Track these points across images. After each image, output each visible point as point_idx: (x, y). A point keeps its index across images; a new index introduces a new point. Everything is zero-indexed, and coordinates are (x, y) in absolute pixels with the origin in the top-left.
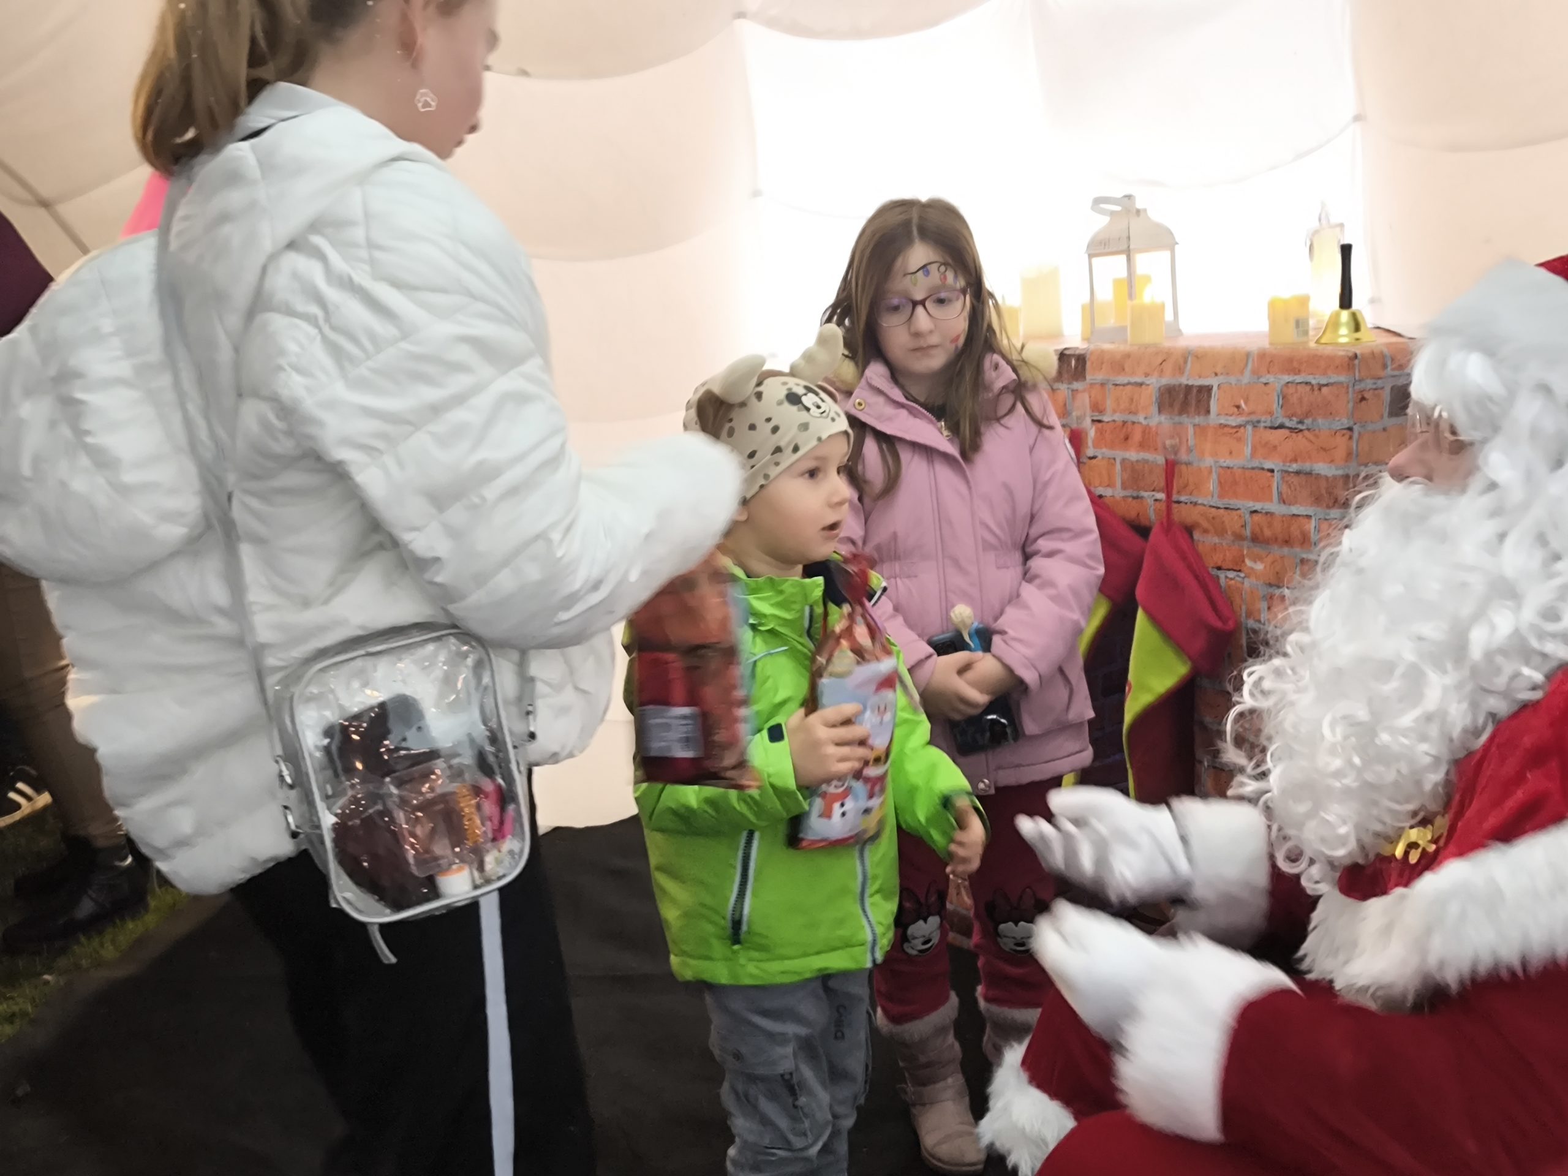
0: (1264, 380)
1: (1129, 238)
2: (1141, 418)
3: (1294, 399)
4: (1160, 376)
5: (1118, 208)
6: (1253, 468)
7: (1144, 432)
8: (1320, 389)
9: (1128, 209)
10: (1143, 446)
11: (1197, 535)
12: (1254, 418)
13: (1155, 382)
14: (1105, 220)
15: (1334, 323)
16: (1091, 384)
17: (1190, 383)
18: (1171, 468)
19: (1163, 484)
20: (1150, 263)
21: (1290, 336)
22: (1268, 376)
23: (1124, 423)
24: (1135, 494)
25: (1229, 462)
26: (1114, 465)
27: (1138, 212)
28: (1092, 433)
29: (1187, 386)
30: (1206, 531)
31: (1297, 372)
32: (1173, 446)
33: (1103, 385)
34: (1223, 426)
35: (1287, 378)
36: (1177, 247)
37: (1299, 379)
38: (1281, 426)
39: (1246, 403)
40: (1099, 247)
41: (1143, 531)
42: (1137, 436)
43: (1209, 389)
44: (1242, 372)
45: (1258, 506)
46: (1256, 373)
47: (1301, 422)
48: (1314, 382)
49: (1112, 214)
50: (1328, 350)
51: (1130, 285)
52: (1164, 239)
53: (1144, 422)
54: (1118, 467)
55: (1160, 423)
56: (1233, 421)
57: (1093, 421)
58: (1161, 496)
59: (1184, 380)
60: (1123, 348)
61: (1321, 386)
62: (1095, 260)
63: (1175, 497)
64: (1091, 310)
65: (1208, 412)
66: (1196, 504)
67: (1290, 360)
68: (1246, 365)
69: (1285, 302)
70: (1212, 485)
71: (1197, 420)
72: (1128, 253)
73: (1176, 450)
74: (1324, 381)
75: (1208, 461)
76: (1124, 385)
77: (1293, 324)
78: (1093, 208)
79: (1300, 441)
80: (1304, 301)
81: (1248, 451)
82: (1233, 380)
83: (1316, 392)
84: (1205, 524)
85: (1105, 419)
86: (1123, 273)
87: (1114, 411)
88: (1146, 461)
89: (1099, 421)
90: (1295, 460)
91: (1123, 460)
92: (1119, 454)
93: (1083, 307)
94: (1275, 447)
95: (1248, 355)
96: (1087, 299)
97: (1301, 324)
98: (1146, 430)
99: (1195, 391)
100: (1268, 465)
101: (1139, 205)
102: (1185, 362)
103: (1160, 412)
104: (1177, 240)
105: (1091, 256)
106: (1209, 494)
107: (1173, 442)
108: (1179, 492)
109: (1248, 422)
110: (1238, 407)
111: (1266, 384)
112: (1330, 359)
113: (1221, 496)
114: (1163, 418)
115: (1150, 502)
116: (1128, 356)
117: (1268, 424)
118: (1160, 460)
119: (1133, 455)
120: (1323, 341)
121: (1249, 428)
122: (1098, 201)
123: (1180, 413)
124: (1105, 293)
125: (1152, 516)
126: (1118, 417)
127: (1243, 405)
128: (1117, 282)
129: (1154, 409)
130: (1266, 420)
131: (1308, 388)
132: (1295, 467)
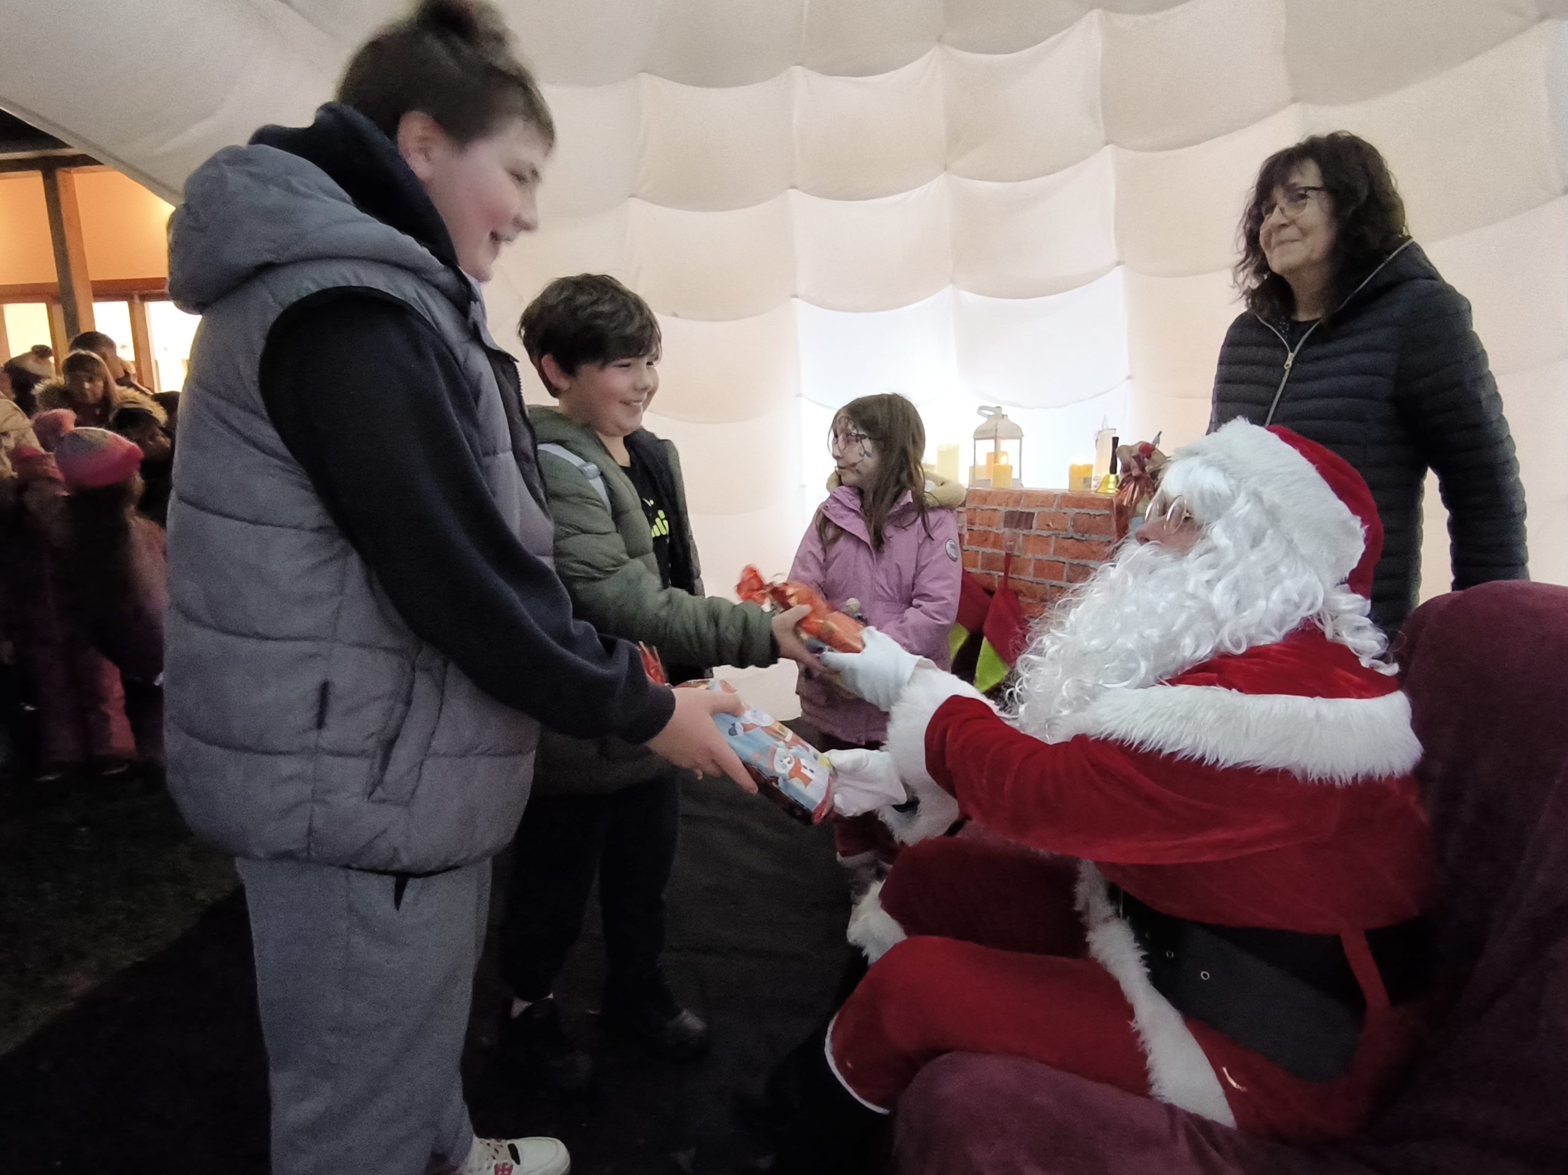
0: (1063, 511)
1: (996, 430)
2: (994, 529)
3: (1079, 523)
4: (1006, 506)
5: (992, 413)
6: (1054, 561)
7: (995, 537)
8: (1095, 518)
9: (998, 414)
10: (995, 545)
11: (1020, 598)
12: (1057, 532)
13: (1003, 509)
14: (985, 420)
15: (1106, 481)
16: (969, 509)
17: (1023, 510)
18: (1009, 557)
19: (1004, 567)
20: (1008, 446)
21: (1080, 488)
22: (1066, 509)
23: (985, 531)
24: (988, 572)
25: (1039, 557)
26: (978, 555)
27: (1003, 416)
28: (967, 537)
29: (1021, 512)
30: (1025, 595)
31: (1083, 507)
32: (1010, 546)
33: (975, 509)
34: (1039, 536)
35: (1077, 510)
36: (1023, 438)
37: (1083, 511)
38: (1072, 538)
39: (1053, 524)
40: (981, 435)
41: (990, 592)
42: (992, 538)
43: (1032, 514)
44: (1051, 506)
45: (1055, 582)
46: (1059, 506)
47: (1083, 536)
48: (1092, 513)
49: (989, 416)
50: (1102, 496)
51: (995, 456)
52: (1016, 433)
53: (997, 531)
54: (980, 557)
55: (1004, 533)
56: (1045, 533)
57: (968, 530)
58: (1002, 574)
59: (1019, 509)
60: (989, 489)
61: (1095, 516)
62: (977, 442)
63: (1010, 575)
64: (974, 469)
65: (1031, 528)
66: (1020, 579)
67: (1079, 500)
68: (1054, 501)
69: (1079, 467)
70: (1031, 569)
71: (1026, 532)
72: (995, 438)
73: (1011, 548)
74: (1097, 514)
75: (1029, 556)
76: (987, 510)
77: (1082, 481)
78: (978, 413)
79: (1082, 547)
80: (1089, 468)
81: (1052, 550)
82: (1046, 510)
83: (1092, 519)
84: (1024, 590)
85: (975, 528)
86: (992, 450)
87: (980, 525)
88: (995, 554)
89: (972, 530)
90: (1077, 558)
91: (983, 552)
92: (982, 549)
93: (970, 468)
94: (1067, 549)
95: (1055, 496)
96: (972, 464)
97: (1087, 481)
98: (997, 535)
99: (1025, 515)
100: (1062, 559)
101: (1004, 413)
102: (1021, 499)
103: (1005, 527)
104: (1024, 433)
105: (976, 439)
106: (1028, 576)
107: (1011, 543)
108: (1012, 573)
109: (1053, 534)
110: (1048, 525)
111: (1065, 513)
112: (1103, 500)
113: (1035, 576)
114: (1006, 529)
115: (996, 577)
116: (990, 493)
117: (1064, 536)
118: (1003, 553)
119: (989, 550)
120: (1099, 491)
121: (1054, 537)
122: (982, 408)
123: (1016, 528)
124: (982, 461)
125: (997, 585)
126: (982, 528)
127: (1051, 524)
128: (989, 454)
129: (1002, 524)
130: (1063, 534)
131: (1088, 516)
132: (1076, 562)
